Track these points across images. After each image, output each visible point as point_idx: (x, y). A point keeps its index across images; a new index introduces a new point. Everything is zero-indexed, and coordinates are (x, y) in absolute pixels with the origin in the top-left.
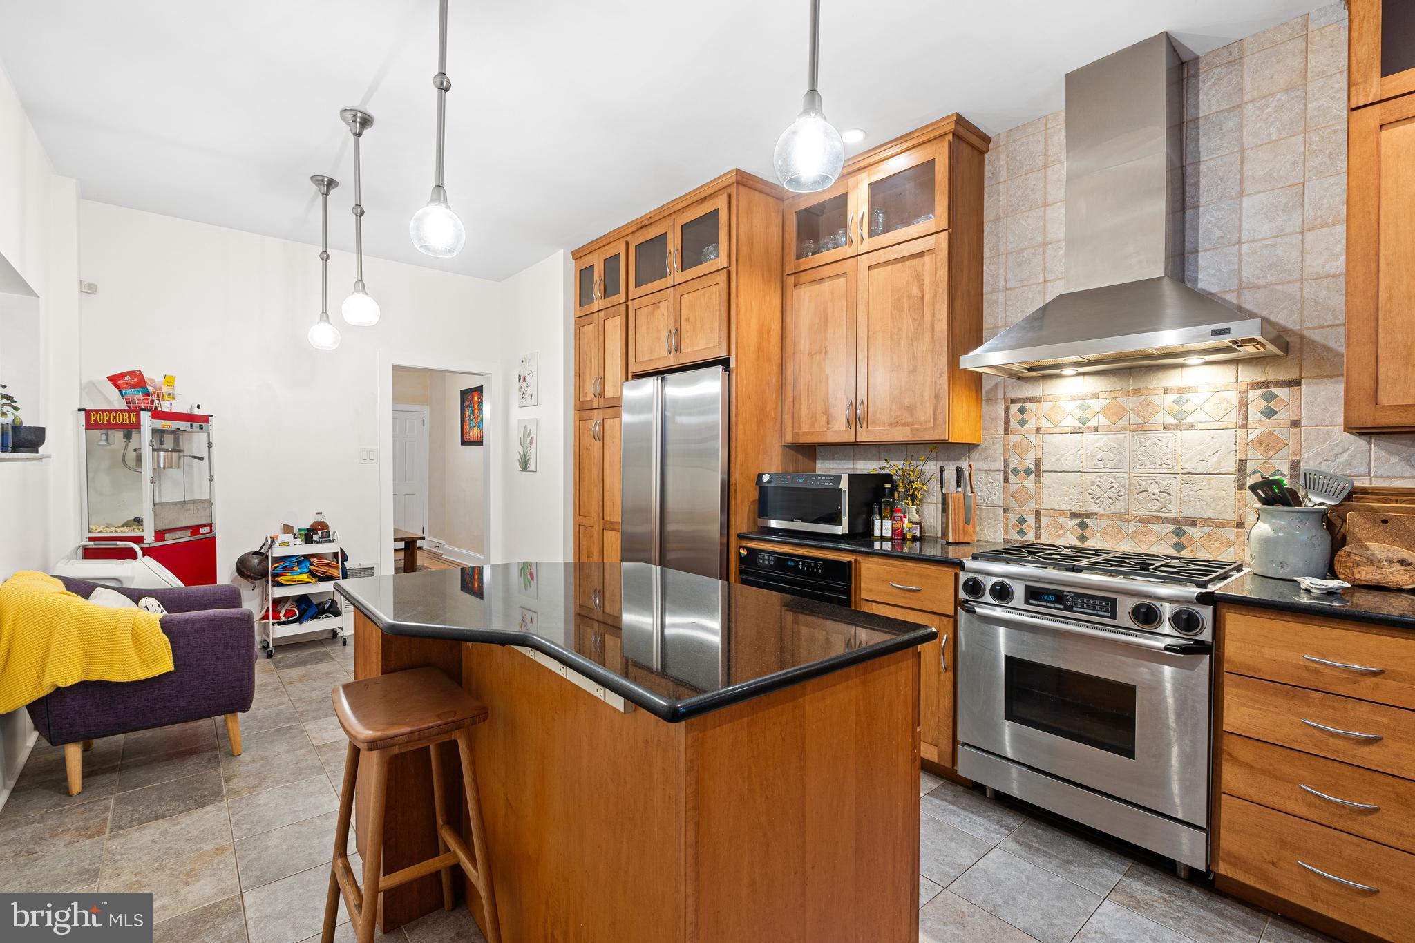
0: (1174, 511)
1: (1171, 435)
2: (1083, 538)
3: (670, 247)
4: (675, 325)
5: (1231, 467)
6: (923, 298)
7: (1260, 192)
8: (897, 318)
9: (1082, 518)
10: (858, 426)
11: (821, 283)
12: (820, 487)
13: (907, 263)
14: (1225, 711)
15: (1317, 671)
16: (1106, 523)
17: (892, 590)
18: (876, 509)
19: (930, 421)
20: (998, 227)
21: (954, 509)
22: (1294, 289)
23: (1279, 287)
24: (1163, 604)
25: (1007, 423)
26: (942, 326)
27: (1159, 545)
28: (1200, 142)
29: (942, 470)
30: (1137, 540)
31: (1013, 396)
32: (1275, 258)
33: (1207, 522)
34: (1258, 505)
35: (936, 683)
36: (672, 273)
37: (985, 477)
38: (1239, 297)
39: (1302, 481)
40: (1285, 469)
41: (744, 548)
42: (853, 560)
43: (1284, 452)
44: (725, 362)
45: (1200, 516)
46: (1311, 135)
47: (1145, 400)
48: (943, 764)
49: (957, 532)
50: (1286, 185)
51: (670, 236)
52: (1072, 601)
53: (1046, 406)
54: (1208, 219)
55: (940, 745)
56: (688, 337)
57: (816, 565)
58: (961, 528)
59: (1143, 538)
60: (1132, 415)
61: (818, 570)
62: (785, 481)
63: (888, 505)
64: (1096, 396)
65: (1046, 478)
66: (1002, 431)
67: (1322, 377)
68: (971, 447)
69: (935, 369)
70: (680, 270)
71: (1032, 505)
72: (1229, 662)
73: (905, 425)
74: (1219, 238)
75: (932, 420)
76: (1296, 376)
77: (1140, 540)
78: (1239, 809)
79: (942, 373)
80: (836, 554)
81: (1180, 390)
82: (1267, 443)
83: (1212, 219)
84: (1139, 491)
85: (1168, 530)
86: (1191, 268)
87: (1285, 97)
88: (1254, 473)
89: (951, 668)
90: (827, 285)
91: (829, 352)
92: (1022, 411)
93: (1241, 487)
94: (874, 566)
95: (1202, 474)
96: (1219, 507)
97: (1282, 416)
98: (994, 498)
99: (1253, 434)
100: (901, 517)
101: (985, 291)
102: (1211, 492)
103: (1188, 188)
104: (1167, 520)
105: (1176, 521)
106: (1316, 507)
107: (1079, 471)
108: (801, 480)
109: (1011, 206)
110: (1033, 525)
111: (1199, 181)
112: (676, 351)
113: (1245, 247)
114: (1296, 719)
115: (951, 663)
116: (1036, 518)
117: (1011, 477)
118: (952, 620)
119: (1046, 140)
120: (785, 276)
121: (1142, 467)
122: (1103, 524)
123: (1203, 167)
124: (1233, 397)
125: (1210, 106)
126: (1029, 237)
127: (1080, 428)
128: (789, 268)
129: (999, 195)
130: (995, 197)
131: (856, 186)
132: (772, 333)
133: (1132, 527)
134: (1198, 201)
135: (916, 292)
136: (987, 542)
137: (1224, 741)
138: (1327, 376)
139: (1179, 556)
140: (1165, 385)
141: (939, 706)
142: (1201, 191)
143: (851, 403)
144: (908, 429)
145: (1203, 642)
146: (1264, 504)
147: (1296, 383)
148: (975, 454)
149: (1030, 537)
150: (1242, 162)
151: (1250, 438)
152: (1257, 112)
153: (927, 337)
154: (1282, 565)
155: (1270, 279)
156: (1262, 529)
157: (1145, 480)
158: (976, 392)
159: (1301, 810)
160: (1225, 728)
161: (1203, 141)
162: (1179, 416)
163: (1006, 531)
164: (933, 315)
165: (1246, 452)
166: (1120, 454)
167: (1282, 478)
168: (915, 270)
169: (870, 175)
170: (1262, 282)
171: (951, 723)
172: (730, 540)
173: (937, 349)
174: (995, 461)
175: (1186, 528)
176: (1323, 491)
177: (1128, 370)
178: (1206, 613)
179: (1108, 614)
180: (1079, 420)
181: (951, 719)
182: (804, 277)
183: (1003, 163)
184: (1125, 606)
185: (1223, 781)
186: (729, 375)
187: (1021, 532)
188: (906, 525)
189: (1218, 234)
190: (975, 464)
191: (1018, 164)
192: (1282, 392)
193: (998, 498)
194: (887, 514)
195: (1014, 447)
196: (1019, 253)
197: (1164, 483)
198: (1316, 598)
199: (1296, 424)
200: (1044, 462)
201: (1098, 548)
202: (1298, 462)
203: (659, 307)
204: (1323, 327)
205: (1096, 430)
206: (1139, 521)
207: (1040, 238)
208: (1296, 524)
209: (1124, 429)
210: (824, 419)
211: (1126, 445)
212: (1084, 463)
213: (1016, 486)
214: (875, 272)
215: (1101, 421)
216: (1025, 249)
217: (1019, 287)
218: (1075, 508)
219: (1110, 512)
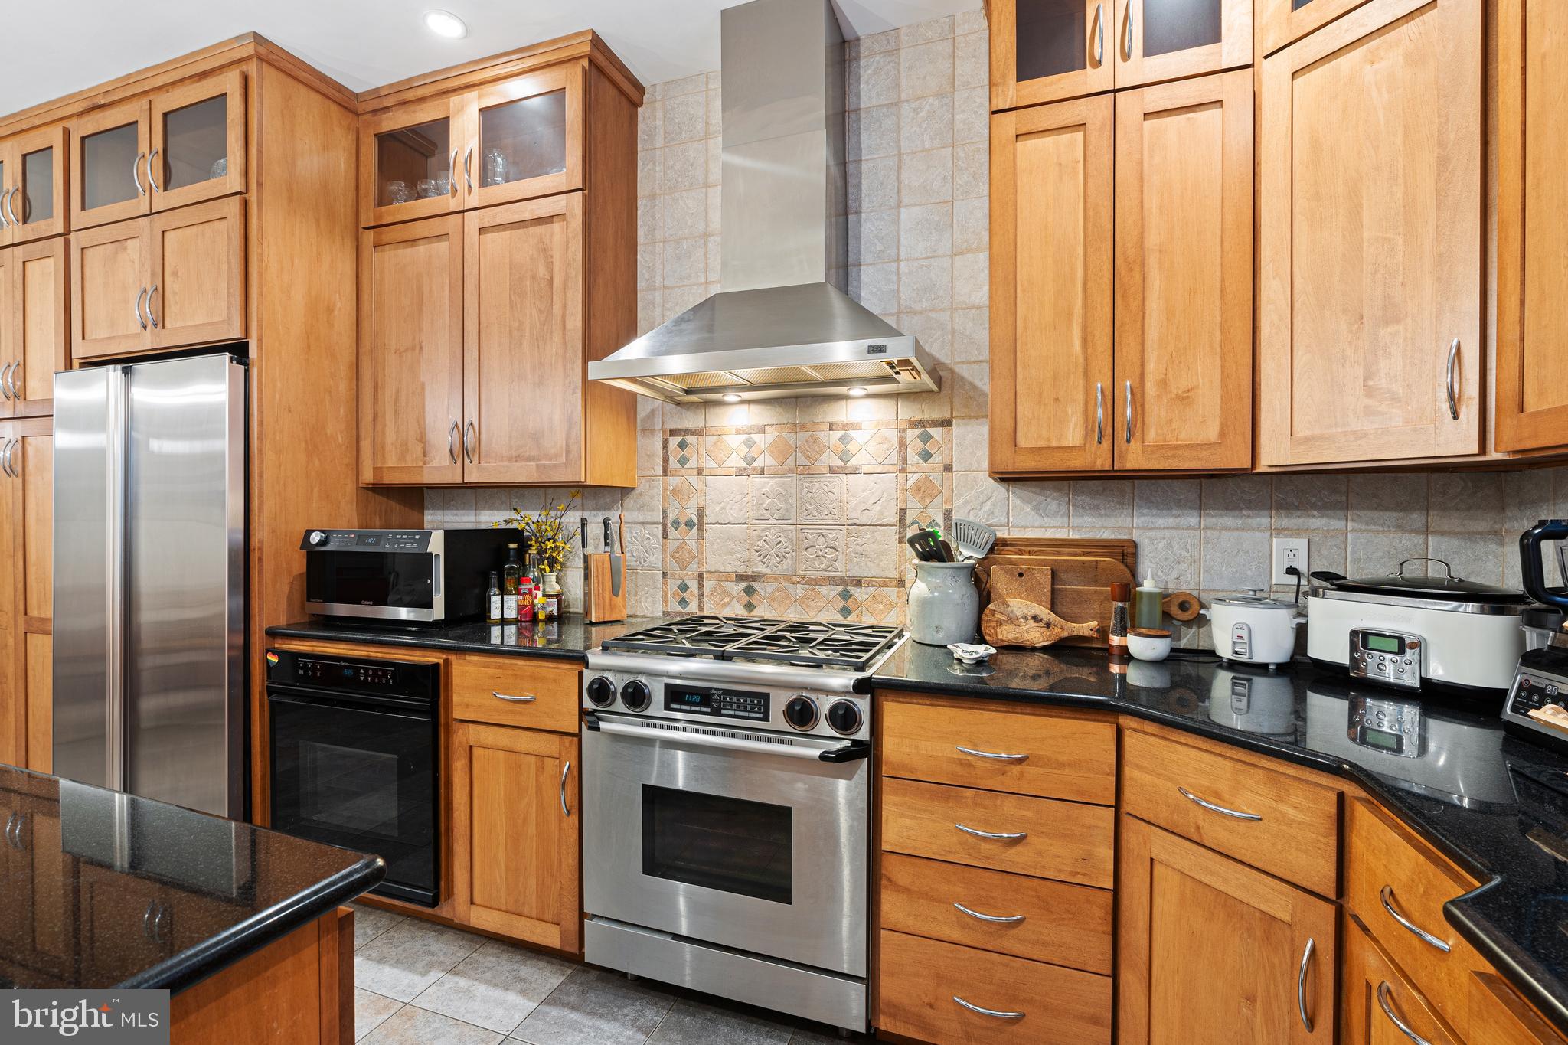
0: (840, 571)
1: (836, 479)
2: (749, 606)
3: (143, 147)
4: (152, 281)
5: (893, 518)
6: (551, 282)
7: (915, 205)
8: (519, 306)
9: (747, 579)
10: (467, 460)
11: (412, 246)
12: (398, 551)
13: (532, 230)
14: (883, 825)
15: (969, 765)
16: (773, 586)
17: (495, 703)
18: (494, 580)
19: (561, 456)
20: (655, 206)
21: (598, 576)
22: (945, 317)
23: (933, 315)
24: (820, 696)
25: (666, 461)
26: (575, 322)
27: (823, 612)
28: (862, 138)
29: (584, 523)
30: (804, 606)
31: (673, 427)
32: (929, 282)
33: (872, 581)
34: (916, 561)
35: (557, 833)
36: (148, 193)
37: (641, 531)
38: (898, 321)
39: (953, 533)
40: (940, 519)
41: (274, 652)
42: (441, 661)
43: (938, 500)
44: (239, 351)
45: (865, 575)
46: (959, 150)
47: (812, 436)
48: (567, 949)
49: (601, 607)
50: (938, 201)
51: (143, 129)
52: (720, 701)
53: (710, 440)
54: (869, 229)
55: (563, 923)
56: (176, 303)
57: (385, 673)
58: (607, 600)
59: (811, 603)
60: (799, 454)
61: (388, 681)
62: (347, 542)
63: (513, 574)
64: (762, 430)
65: (710, 531)
66: (659, 470)
67: (970, 417)
68: (625, 491)
69: (567, 382)
70: (162, 189)
71: (695, 567)
72: (887, 763)
73: (529, 459)
74: (880, 251)
75: (564, 454)
76: (947, 416)
77: (808, 606)
78: (899, 945)
79: (576, 387)
80: (418, 653)
81: (846, 426)
82: (925, 490)
83: (873, 229)
84: (807, 546)
85: (835, 592)
86: (855, 283)
87: (936, 103)
88: (912, 524)
89: (575, 810)
90: (421, 249)
91: (426, 349)
92: (682, 446)
93: (901, 541)
94: (471, 669)
95: (866, 525)
96: (882, 563)
97: (937, 460)
98: (652, 558)
99: (913, 479)
100: (530, 590)
101: (639, 288)
102: (875, 546)
103: (851, 190)
104: (833, 581)
105: (841, 581)
106: (966, 561)
107: (745, 523)
108: (372, 540)
109: (669, 181)
110: (696, 592)
111: (860, 183)
112: (155, 325)
113: (903, 264)
114: (951, 825)
115: (576, 804)
116: (699, 584)
117: (671, 530)
118: (576, 739)
119: (708, 104)
120: (361, 230)
121: (809, 517)
122: (771, 587)
123: (864, 166)
124: (893, 435)
125: (870, 98)
126: (689, 224)
127: (745, 469)
128: (367, 219)
129: (654, 163)
130: (650, 166)
131: (461, 109)
132: (336, 313)
133: (800, 590)
134: (860, 206)
135: (542, 272)
136: (644, 617)
137: (883, 864)
138: (974, 417)
139: (846, 623)
140: (831, 419)
141: (560, 866)
142: (863, 195)
143: (456, 425)
144: (533, 464)
145: (862, 741)
146: (921, 560)
147: (947, 423)
148: (629, 502)
149: (693, 608)
150: (900, 167)
151: (910, 483)
152: (912, 114)
153: (557, 337)
154: (938, 629)
155: (926, 304)
156: (919, 589)
157: (812, 534)
158: (628, 418)
159: (956, 934)
160: (883, 848)
161: (864, 137)
162: (844, 456)
163: (666, 602)
164: (564, 307)
165: (905, 500)
166: (786, 501)
167: (937, 529)
168: (541, 242)
169: (480, 97)
170: (918, 307)
171: (577, 889)
172: (252, 640)
173: (570, 354)
174: (653, 511)
175: (851, 589)
176: (972, 543)
177: (794, 400)
178: (863, 704)
179: (760, 716)
180: (745, 459)
181: (576, 883)
182: (390, 234)
183: (659, 123)
184: (779, 702)
185: (883, 914)
186: (247, 372)
187: (683, 602)
188: (539, 599)
189: (879, 247)
190: (627, 516)
191: (676, 128)
192: (936, 432)
193: (656, 559)
194: (510, 587)
195: (674, 492)
196: (678, 243)
197: (831, 536)
198: (968, 671)
199: (948, 468)
200: (707, 512)
201: (765, 618)
202: (950, 511)
203: (125, 248)
204: (969, 363)
205: (762, 472)
206: (807, 583)
207: (701, 228)
208: (949, 582)
209: (791, 471)
210: (419, 449)
211: (793, 491)
212: (751, 513)
213: (677, 543)
214: (487, 238)
215: (765, 460)
216: (686, 238)
217: (679, 287)
218: (741, 570)
219: (778, 573)
